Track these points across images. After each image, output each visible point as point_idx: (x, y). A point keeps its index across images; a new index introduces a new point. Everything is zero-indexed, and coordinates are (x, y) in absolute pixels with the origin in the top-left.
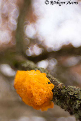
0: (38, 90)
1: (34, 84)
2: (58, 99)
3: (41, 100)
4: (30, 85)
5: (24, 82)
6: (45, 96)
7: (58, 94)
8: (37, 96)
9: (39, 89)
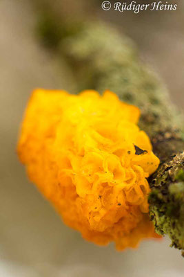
0: (97, 177)
1: (83, 151)
2: (161, 214)
3: (103, 212)
4: (71, 156)
5: (50, 140)
6: (121, 199)
7: (160, 196)
8: (90, 198)
9: (97, 173)
